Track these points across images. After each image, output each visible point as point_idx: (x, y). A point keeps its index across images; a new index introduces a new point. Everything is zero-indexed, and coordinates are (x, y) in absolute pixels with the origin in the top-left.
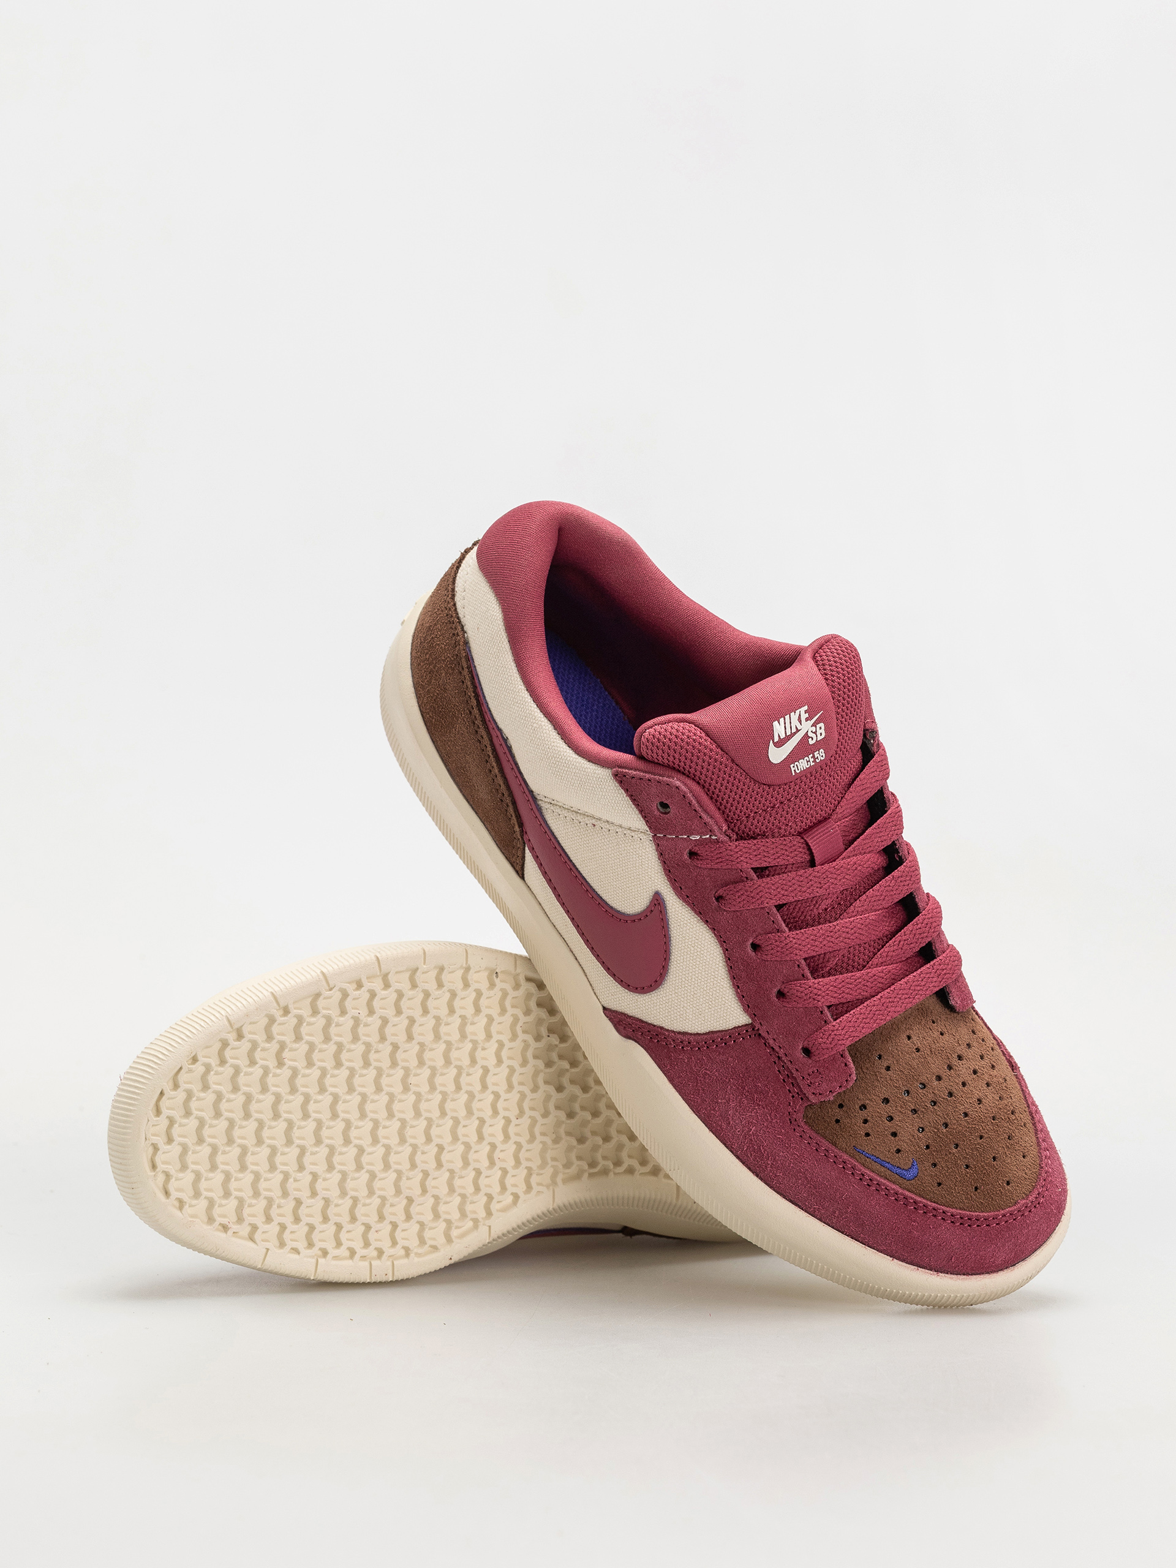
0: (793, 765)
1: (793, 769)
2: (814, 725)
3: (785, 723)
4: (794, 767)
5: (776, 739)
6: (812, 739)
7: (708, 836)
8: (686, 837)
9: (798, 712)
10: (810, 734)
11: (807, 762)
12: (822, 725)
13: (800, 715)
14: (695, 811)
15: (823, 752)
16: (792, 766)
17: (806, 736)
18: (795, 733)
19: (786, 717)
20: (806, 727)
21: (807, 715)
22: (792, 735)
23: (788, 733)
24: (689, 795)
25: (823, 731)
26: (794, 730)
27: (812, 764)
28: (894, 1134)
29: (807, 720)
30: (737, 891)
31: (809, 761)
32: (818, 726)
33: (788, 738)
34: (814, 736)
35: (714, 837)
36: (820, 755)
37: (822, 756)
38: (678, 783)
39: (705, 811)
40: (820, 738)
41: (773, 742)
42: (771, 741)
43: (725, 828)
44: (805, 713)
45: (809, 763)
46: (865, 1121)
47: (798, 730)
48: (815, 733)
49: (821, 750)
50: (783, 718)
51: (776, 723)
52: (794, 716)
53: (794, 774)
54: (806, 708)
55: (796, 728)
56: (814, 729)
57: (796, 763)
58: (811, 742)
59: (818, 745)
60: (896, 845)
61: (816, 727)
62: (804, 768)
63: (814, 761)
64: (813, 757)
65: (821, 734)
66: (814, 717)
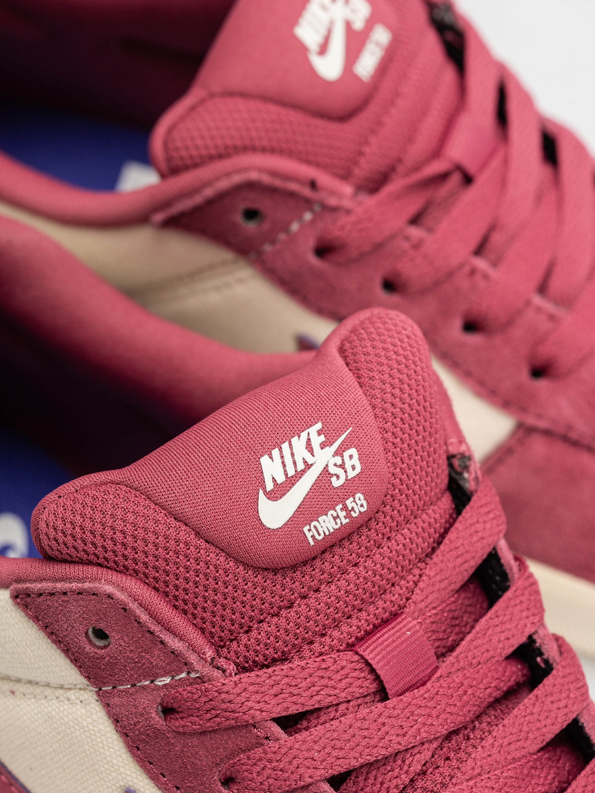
0: (307, 527)
1: (309, 535)
2: (339, 453)
3: (282, 457)
4: (309, 530)
5: (270, 486)
6: (338, 477)
7: (183, 675)
8: (147, 683)
9: (304, 435)
10: (333, 470)
11: (335, 518)
12: (353, 451)
13: (309, 439)
14: (151, 633)
15: (362, 497)
16: (306, 529)
17: (326, 473)
18: (304, 471)
19: (283, 446)
20: (324, 458)
21: (322, 438)
22: (299, 475)
23: (291, 472)
24: (133, 606)
25: (356, 461)
26: (301, 466)
27: (345, 521)
29: (323, 446)
30: (255, 764)
31: (338, 516)
32: (346, 454)
33: (291, 481)
34: (340, 472)
35: (193, 675)
36: (358, 504)
37: (362, 506)
38: (109, 589)
39: (168, 629)
40: (352, 474)
41: (265, 492)
42: (261, 492)
43: (209, 653)
44: (319, 434)
45: (338, 520)
47: (308, 466)
48: (342, 466)
49: (358, 495)
50: (277, 449)
51: (265, 460)
52: (299, 443)
53: (312, 543)
54: (319, 426)
55: (305, 462)
56: (338, 460)
57: (313, 523)
58: (336, 483)
59: (349, 488)
60: (534, 641)
61: (342, 457)
62: (332, 531)
63: (348, 516)
64: (345, 508)
65: (353, 468)
66: (336, 440)
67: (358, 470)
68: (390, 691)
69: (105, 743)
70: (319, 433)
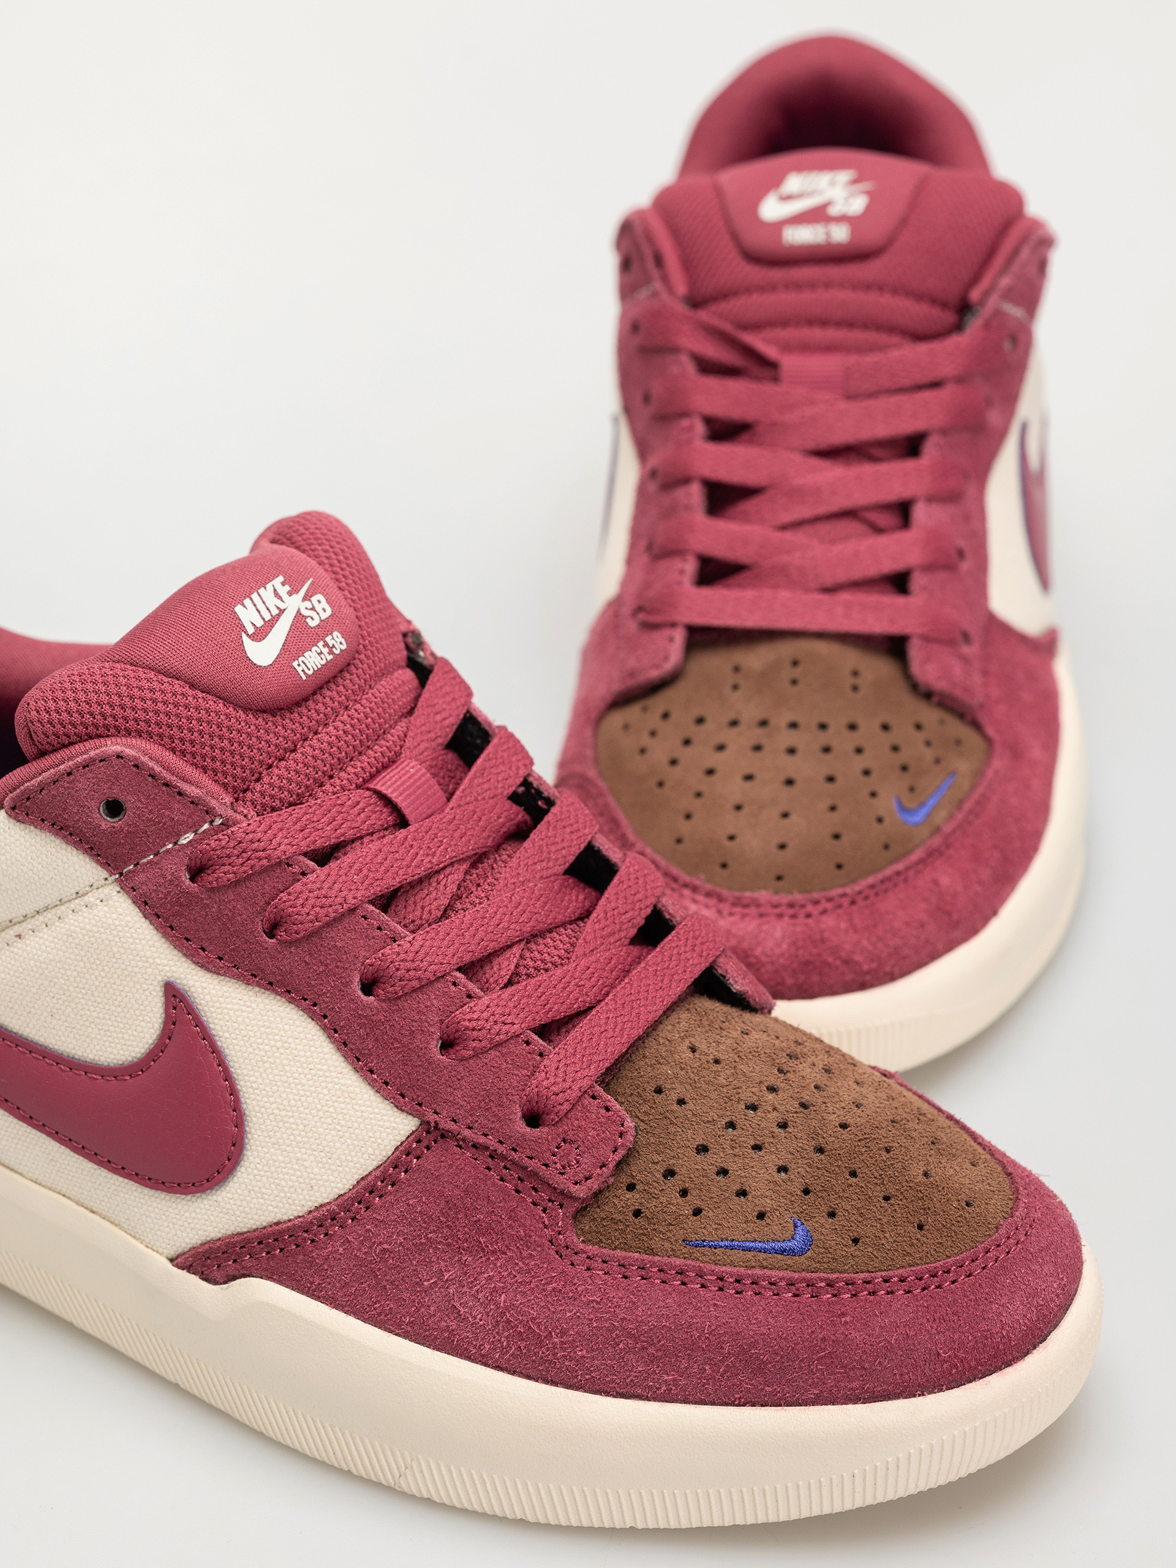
0: (296, 662)
1: (299, 669)
2: (307, 598)
3: (255, 605)
4: (299, 665)
5: (251, 630)
6: (312, 618)
7: (206, 826)
8: (170, 846)
9: (269, 586)
10: (304, 612)
11: (319, 655)
12: (319, 597)
13: (275, 590)
14: (167, 785)
15: (340, 636)
16: (295, 664)
17: (299, 617)
18: (279, 615)
19: (252, 596)
20: (294, 603)
21: (287, 588)
22: (275, 619)
23: (268, 618)
24: (145, 759)
25: (325, 605)
26: (275, 611)
27: (330, 657)
28: (742, 1193)
29: (290, 594)
30: (297, 898)
31: (322, 653)
32: (314, 599)
33: (270, 624)
34: (312, 614)
35: (218, 821)
36: (338, 642)
37: (341, 643)
38: (117, 748)
39: (184, 779)
40: (324, 616)
41: (247, 635)
42: (244, 635)
43: (228, 799)
45: (323, 656)
46: (684, 1193)
47: (282, 611)
48: (313, 609)
49: (335, 634)
50: (248, 599)
51: (239, 609)
52: (267, 593)
53: (304, 678)
54: (281, 579)
55: (278, 608)
56: (308, 604)
57: (301, 659)
58: (312, 623)
59: (325, 628)
61: (311, 602)
62: (319, 666)
63: (331, 652)
64: (326, 645)
65: (324, 610)
66: (303, 585)
67: (329, 612)
68: (411, 817)
69: (135, 935)
70: (283, 584)
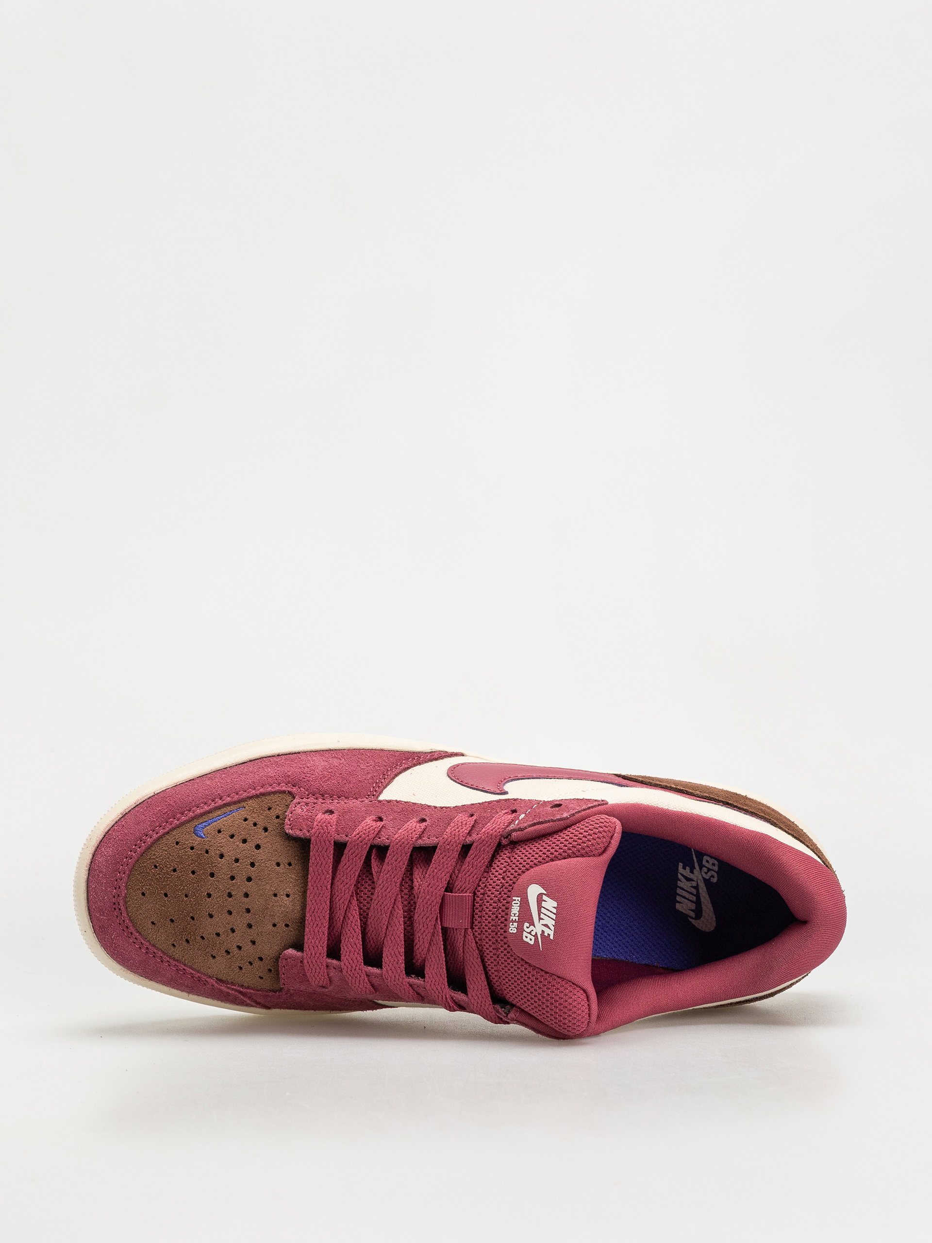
0: (519, 900)
1: (516, 898)
2: (536, 936)
3: (551, 912)
5: (545, 897)
6: (527, 928)
9: (553, 928)
10: (532, 927)
11: (515, 914)
12: (532, 943)
13: (550, 929)
15: (514, 932)
17: (532, 923)
18: (539, 915)
19: (555, 916)
20: (538, 929)
22: (540, 912)
23: (543, 910)
25: (527, 940)
26: (542, 916)
27: (511, 918)
28: (232, 836)
29: (543, 932)
31: (515, 916)
32: (533, 938)
34: (528, 930)
36: (513, 929)
37: (512, 930)
40: (525, 934)
41: (544, 894)
42: (545, 893)
44: (548, 934)
45: (513, 915)
46: (255, 824)
47: (540, 919)
48: (530, 933)
49: (516, 931)
50: (555, 912)
51: (555, 904)
52: (551, 923)
53: (514, 898)
54: (552, 937)
55: (543, 919)
56: (533, 933)
57: (519, 904)
58: (526, 924)
59: (520, 929)
60: (422, 978)
61: (534, 936)
62: (512, 910)
63: (512, 921)
64: (515, 921)
65: (527, 937)
66: (541, 939)
67: (524, 938)
